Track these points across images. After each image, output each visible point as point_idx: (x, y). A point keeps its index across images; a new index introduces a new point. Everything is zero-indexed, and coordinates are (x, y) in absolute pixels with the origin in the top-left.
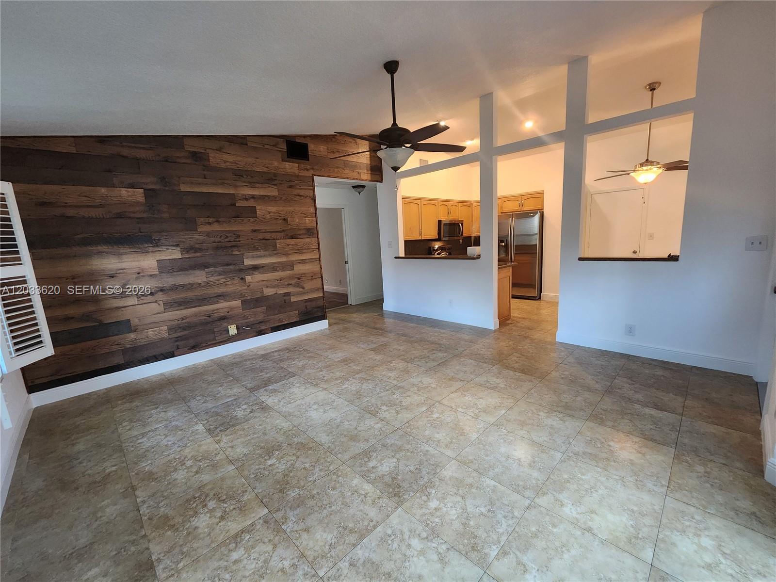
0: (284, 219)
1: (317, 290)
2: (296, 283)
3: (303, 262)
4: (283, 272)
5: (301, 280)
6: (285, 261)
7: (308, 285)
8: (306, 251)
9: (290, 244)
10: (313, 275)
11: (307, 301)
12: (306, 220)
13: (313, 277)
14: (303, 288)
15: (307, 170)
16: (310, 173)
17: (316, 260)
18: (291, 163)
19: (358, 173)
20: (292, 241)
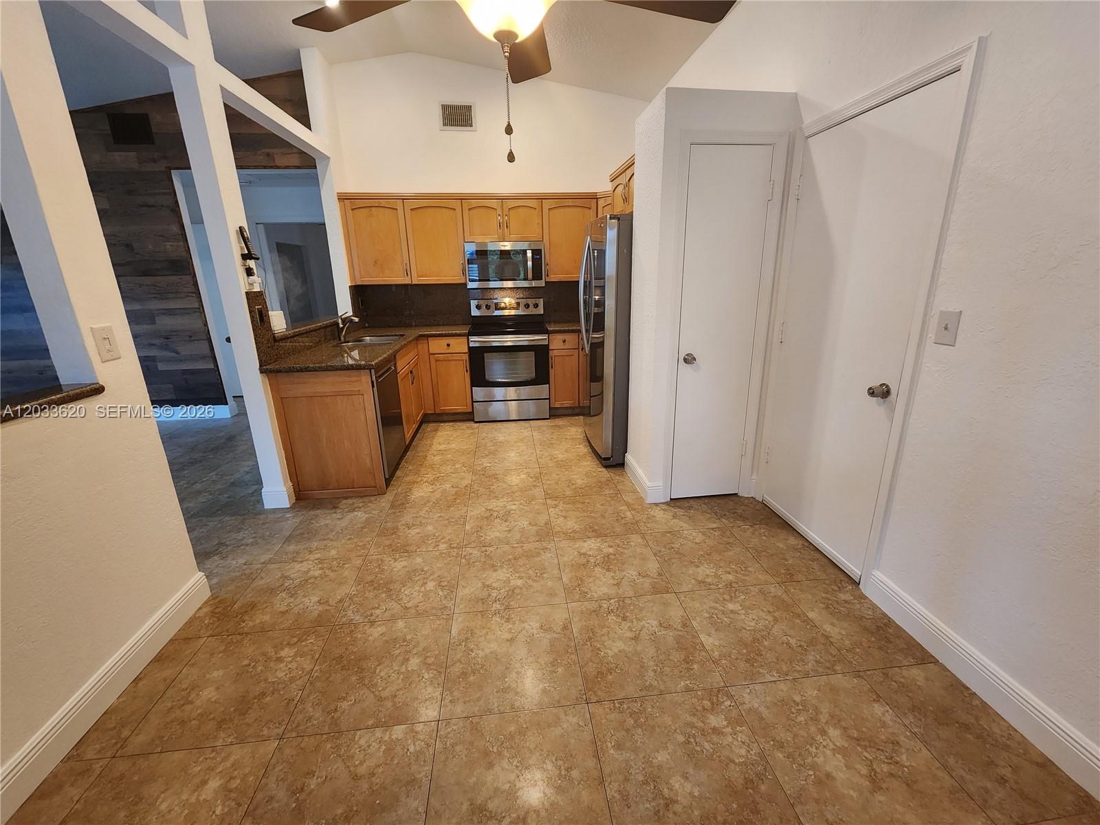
0: (127, 245)
1: (203, 357)
2: (162, 343)
3: (170, 312)
4: (137, 326)
5: (170, 340)
6: (138, 310)
7: (186, 349)
8: (173, 295)
9: (143, 285)
10: (191, 334)
11: (185, 372)
12: (165, 245)
13: (193, 338)
14: (177, 353)
15: (154, 161)
16: (161, 166)
17: (196, 312)
18: (123, 153)
19: (268, 155)
20: (148, 280)
